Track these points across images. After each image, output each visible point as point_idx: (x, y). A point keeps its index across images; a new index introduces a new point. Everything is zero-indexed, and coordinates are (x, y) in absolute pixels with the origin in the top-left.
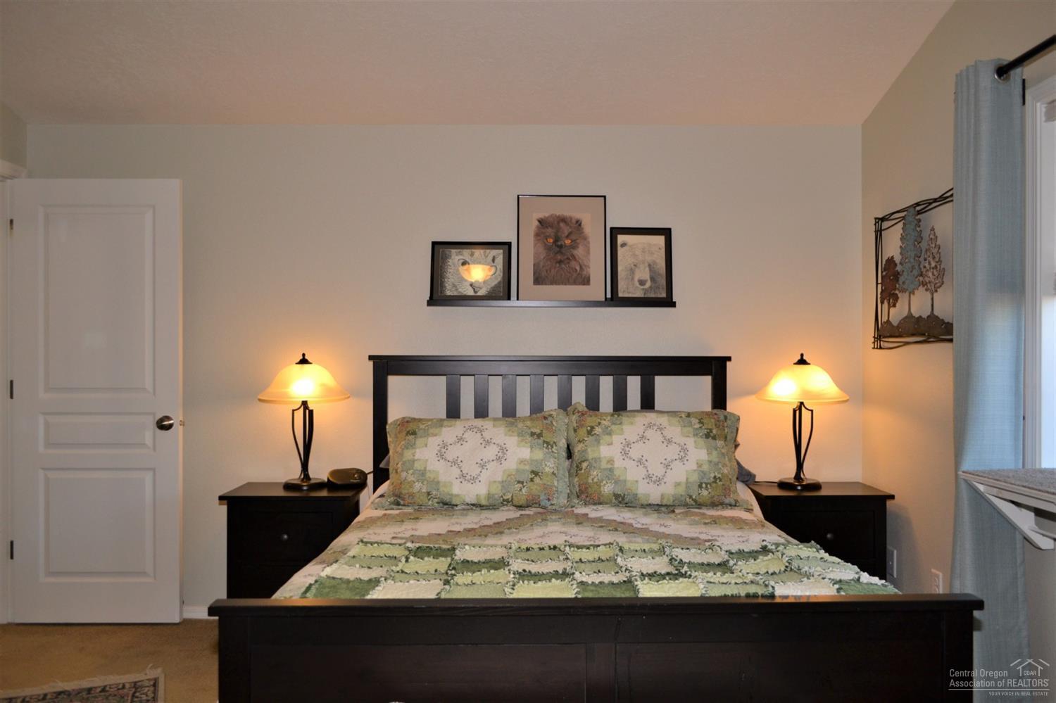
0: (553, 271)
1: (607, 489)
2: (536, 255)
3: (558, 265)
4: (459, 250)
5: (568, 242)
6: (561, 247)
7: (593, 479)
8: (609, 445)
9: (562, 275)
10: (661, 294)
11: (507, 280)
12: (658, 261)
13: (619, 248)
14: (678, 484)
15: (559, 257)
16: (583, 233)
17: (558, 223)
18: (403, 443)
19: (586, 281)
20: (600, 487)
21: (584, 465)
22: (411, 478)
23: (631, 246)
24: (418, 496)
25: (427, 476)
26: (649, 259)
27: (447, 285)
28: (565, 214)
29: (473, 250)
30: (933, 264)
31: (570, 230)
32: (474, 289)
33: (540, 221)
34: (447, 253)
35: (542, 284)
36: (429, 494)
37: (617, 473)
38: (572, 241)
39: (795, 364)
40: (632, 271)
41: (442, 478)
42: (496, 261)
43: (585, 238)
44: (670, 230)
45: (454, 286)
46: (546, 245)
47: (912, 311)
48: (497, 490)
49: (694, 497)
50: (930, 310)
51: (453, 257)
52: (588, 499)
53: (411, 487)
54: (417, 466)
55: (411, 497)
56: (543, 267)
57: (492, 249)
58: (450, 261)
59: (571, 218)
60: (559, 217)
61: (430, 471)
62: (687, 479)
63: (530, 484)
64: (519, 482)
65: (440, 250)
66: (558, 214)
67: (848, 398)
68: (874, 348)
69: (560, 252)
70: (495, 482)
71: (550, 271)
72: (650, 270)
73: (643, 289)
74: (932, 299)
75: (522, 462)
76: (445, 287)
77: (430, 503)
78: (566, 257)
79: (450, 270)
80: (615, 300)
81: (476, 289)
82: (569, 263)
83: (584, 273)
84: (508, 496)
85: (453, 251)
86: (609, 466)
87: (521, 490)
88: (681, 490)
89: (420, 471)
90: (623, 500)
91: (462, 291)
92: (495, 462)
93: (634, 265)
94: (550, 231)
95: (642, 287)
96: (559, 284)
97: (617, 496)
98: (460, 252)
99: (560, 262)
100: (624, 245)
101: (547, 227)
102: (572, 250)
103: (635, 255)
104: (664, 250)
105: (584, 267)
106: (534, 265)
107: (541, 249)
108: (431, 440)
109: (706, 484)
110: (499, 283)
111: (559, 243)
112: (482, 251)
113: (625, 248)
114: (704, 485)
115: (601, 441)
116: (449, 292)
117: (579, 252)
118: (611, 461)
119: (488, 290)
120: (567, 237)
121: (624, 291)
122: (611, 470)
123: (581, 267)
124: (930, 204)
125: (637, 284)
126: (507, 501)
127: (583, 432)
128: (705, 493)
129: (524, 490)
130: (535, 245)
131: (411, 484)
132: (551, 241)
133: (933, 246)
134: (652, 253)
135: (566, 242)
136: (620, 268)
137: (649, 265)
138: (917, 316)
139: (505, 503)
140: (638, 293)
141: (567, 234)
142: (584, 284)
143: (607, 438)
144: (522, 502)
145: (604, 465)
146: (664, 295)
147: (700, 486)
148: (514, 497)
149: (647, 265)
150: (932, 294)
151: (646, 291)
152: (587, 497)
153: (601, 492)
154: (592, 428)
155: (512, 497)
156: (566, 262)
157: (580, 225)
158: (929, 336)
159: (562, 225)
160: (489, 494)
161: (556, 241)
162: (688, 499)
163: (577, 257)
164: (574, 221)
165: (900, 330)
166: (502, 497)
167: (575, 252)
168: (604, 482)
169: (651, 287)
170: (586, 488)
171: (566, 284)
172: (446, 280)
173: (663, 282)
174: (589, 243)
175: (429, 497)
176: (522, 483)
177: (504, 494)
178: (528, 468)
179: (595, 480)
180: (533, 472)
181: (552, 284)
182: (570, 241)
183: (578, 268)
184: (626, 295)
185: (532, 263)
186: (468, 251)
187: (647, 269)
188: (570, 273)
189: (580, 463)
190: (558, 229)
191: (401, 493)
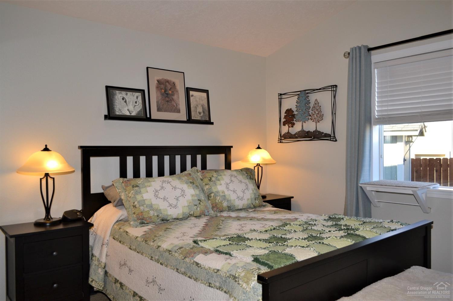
0: (165, 105)
1: (225, 204)
2: (157, 97)
3: (167, 103)
4: (120, 91)
5: (170, 92)
6: (167, 94)
7: (218, 201)
8: (220, 185)
9: (168, 108)
10: (207, 119)
11: (144, 109)
12: (205, 104)
13: (191, 97)
14: (248, 199)
15: (167, 99)
16: (176, 88)
17: (166, 83)
18: (132, 192)
19: (179, 111)
20: (222, 204)
21: (212, 195)
22: (147, 209)
23: (195, 97)
24: (153, 218)
25: (154, 207)
26: (201, 103)
27: (116, 109)
28: (168, 79)
29: (127, 92)
30: (317, 112)
31: (171, 87)
32: (129, 112)
33: (158, 81)
34: (114, 92)
35: (161, 111)
36: (158, 216)
37: (227, 197)
38: (172, 92)
39: (256, 149)
40: (196, 108)
41: (161, 208)
42: (138, 98)
43: (177, 91)
44: (208, 91)
45: (120, 110)
46: (161, 92)
47: (304, 129)
48: (186, 211)
49: (254, 204)
50: (315, 129)
51: (117, 95)
52: (218, 210)
53: (149, 213)
54: (147, 202)
55: (150, 219)
56: (161, 103)
57: (136, 92)
58: (116, 96)
59: (171, 81)
60: (166, 80)
61: (154, 204)
62: (251, 197)
63: (200, 206)
64: (195, 205)
65: (111, 90)
66: (165, 79)
67: (276, 162)
68: (278, 143)
69: (167, 97)
70: (185, 206)
71: (164, 105)
72: (202, 108)
73: (201, 116)
74: (316, 125)
75: (193, 196)
76: (115, 110)
77: (158, 220)
78: (170, 99)
79: (117, 102)
80: (190, 121)
81: (131, 112)
82: (171, 102)
83: (178, 107)
84: (192, 213)
85: (117, 92)
86: (223, 194)
87: (197, 209)
88: (250, 202)
89: (149, 205)
90: (230, 209)
91: (124, 113)
92: (181, 197)
93: (197, 105)
94: (162, 86)
95: (200, 115)
96: (168, 112)
97: (228, 207)
98: (120, 92)
99: (168, 101)
100: (192, 96)
101: (161, 84)
102: (172, 96)
103: (196, 101)
104: (206, 99)
105: (177, 105)
106: (157, 102)
107: (159, 94)
108: (148, 189)
109: (257, 198)
110: (141, 109)
111: (167, 92)
112: (131, 93)
113: (193, 97)
114: (256, 199)
115: (217, 184)
116: (118, 113)
117: (175, 97)
118: (223, 192)
119: (136, 113)
120: (170, 90)
121: (194, 117)
122: (224, 196)
123: (176, 105)
124: (314, 91)
125: (198, 114)
126: (191, 215)
127: (206, 180)
128: (257, 202)
129: (198, 209)
130: (157, 92)
131: (148, 212)
132: (163, 91)
133: (317, 106)
134: (203, 101)
135: (169, 92)
136: (192, 106)
137: (202, 106)
138: (307, 130)
139: (190, 216)
140: (199, 118)
141: (169, 88)
142: (178, 113)
143: (218, 182)
144: (198, 214)
145: (221, 194)
146: (208, 119)
147: (255, 200)
148: (194, 213)
149: (201, 105)
150: (316, 123)
151: (201, 117)
152: (217, 209)
153: (223, 206)
154: (211, 178)
155: (194, 212)
156: (170, 101)
157: (175, 85)
158: (314, 138)
159: (167, 84)
160: (183, 212)
161: (165, 91)
162: (252, 205)
163: (174, 99)
164: (172, 83)
165: (296, 136)
166: (189, 213)
167: (174, 97)
168: (223, 201)
169: (203, 115)
170: (216, 205)
171: (171, 112)
172: (115, 106)
173: (207, 113)
174: (179, 94)
175: (158, 218)
176: (196, 205)
177: (190, 212)
178: (196, 198)
179: (220, 201)
180: (199, 200)
181: (165, 112)
182: (171, 92)
183: (175, 105)
184: (195, 119)
185: (156, 101)
186: (124, 92)
187: (201, 107)
188: (172, 107)
189: (210, 194)
190: (166, 86)
191: (144, 217)
